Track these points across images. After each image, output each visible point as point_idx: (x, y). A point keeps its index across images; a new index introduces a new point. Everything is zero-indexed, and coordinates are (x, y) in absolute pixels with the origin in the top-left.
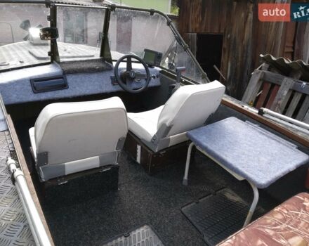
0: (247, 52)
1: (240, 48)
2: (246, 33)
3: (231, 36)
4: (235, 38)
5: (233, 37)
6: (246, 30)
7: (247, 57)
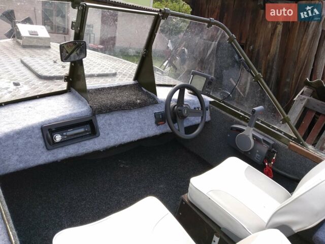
0: (272, 68)
1: (264, 62)
2: (272, 47)
3: (254, 48)
4: (259, 50)
5: (257, 50)
6: (273, 44)
7: (271, 73)
